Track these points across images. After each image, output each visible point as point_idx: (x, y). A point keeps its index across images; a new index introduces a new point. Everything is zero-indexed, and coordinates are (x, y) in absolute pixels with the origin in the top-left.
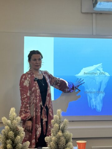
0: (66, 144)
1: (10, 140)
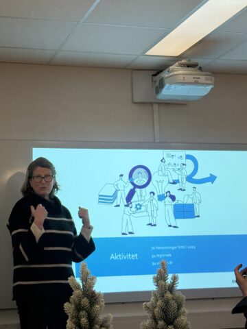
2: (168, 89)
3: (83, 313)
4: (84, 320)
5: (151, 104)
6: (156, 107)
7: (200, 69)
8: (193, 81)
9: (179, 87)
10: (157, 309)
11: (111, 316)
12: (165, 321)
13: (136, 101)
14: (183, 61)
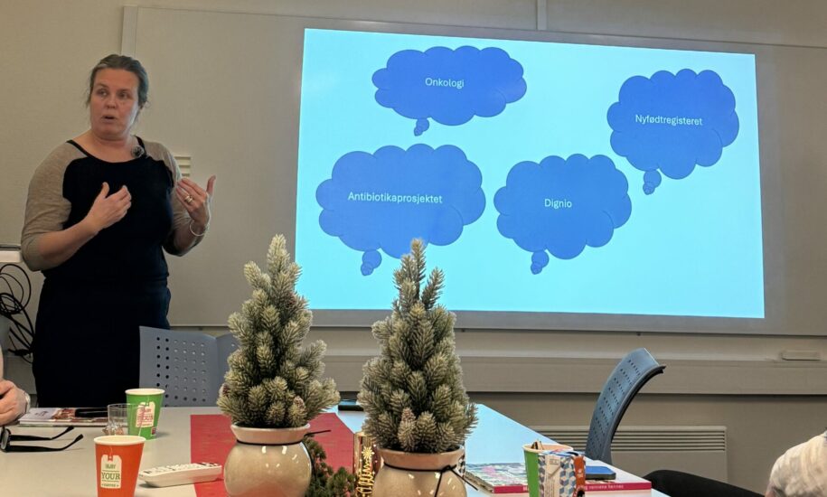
0: (435, 345)
1: (266, 333)
4: (263, 351)
10: (393, 338)
12: (408, 362)
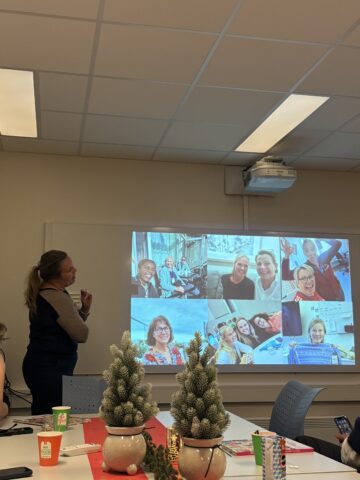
2: (255, 181)
3: (120, 381)
4: (121, 388)
5: (242, 196)
6: (246, 198)
7: (284, 164)
8: (276, 174)
9: (264, 180)
10: (187, 381)
11: (151, 385)
12: (195, 393)
13: (228, 193)
14: (269, 157)
